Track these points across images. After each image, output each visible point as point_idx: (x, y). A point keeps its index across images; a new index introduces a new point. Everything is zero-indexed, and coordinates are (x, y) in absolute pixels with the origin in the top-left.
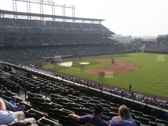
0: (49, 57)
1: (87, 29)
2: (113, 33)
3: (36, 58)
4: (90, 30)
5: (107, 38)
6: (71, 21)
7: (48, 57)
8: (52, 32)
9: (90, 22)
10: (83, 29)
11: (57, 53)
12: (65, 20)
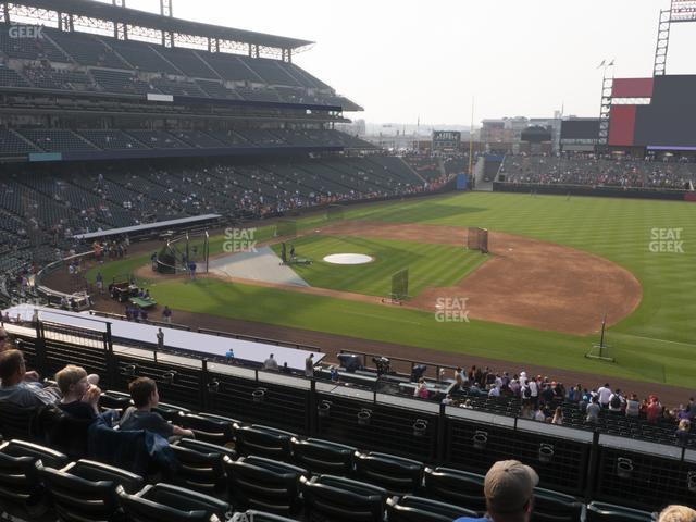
0: (100, 233)
1: (242, 84)
2: (354, 108)
3: (24, 237)
4: (255, 85)
5: (325, 125)
6: (153, 37)
7: (96, 230)
8: (79, 88)
9: (241, 49)
10: (221, 82)
11: (128, 204)
12: (126, 30)
